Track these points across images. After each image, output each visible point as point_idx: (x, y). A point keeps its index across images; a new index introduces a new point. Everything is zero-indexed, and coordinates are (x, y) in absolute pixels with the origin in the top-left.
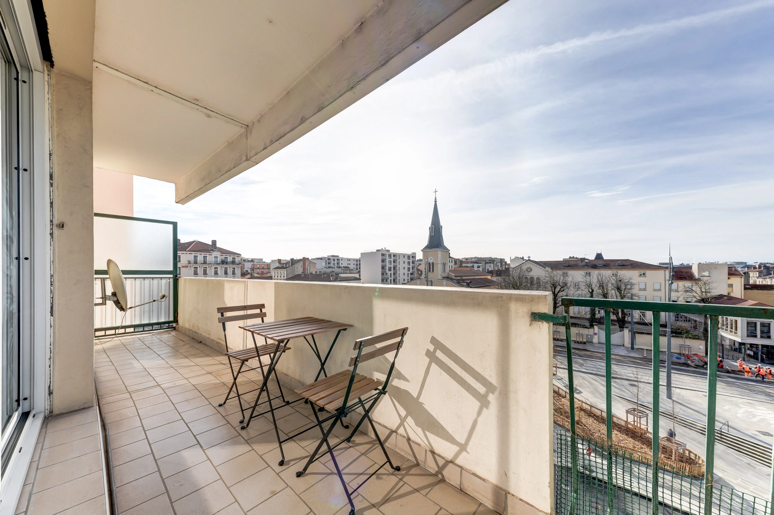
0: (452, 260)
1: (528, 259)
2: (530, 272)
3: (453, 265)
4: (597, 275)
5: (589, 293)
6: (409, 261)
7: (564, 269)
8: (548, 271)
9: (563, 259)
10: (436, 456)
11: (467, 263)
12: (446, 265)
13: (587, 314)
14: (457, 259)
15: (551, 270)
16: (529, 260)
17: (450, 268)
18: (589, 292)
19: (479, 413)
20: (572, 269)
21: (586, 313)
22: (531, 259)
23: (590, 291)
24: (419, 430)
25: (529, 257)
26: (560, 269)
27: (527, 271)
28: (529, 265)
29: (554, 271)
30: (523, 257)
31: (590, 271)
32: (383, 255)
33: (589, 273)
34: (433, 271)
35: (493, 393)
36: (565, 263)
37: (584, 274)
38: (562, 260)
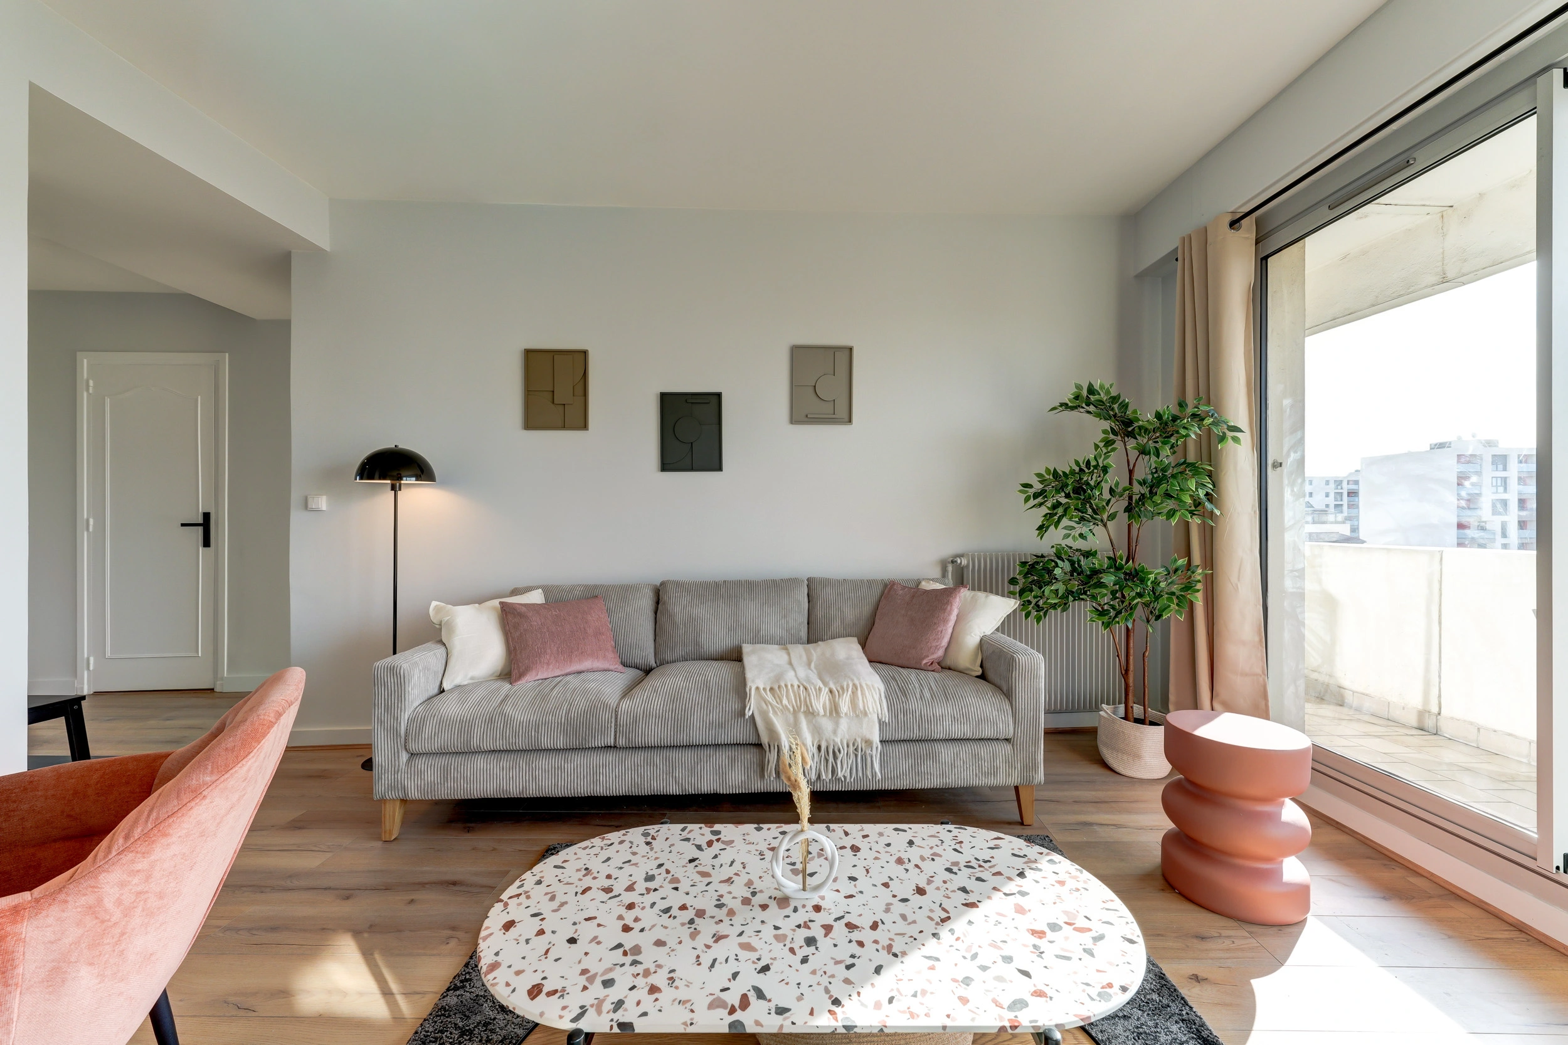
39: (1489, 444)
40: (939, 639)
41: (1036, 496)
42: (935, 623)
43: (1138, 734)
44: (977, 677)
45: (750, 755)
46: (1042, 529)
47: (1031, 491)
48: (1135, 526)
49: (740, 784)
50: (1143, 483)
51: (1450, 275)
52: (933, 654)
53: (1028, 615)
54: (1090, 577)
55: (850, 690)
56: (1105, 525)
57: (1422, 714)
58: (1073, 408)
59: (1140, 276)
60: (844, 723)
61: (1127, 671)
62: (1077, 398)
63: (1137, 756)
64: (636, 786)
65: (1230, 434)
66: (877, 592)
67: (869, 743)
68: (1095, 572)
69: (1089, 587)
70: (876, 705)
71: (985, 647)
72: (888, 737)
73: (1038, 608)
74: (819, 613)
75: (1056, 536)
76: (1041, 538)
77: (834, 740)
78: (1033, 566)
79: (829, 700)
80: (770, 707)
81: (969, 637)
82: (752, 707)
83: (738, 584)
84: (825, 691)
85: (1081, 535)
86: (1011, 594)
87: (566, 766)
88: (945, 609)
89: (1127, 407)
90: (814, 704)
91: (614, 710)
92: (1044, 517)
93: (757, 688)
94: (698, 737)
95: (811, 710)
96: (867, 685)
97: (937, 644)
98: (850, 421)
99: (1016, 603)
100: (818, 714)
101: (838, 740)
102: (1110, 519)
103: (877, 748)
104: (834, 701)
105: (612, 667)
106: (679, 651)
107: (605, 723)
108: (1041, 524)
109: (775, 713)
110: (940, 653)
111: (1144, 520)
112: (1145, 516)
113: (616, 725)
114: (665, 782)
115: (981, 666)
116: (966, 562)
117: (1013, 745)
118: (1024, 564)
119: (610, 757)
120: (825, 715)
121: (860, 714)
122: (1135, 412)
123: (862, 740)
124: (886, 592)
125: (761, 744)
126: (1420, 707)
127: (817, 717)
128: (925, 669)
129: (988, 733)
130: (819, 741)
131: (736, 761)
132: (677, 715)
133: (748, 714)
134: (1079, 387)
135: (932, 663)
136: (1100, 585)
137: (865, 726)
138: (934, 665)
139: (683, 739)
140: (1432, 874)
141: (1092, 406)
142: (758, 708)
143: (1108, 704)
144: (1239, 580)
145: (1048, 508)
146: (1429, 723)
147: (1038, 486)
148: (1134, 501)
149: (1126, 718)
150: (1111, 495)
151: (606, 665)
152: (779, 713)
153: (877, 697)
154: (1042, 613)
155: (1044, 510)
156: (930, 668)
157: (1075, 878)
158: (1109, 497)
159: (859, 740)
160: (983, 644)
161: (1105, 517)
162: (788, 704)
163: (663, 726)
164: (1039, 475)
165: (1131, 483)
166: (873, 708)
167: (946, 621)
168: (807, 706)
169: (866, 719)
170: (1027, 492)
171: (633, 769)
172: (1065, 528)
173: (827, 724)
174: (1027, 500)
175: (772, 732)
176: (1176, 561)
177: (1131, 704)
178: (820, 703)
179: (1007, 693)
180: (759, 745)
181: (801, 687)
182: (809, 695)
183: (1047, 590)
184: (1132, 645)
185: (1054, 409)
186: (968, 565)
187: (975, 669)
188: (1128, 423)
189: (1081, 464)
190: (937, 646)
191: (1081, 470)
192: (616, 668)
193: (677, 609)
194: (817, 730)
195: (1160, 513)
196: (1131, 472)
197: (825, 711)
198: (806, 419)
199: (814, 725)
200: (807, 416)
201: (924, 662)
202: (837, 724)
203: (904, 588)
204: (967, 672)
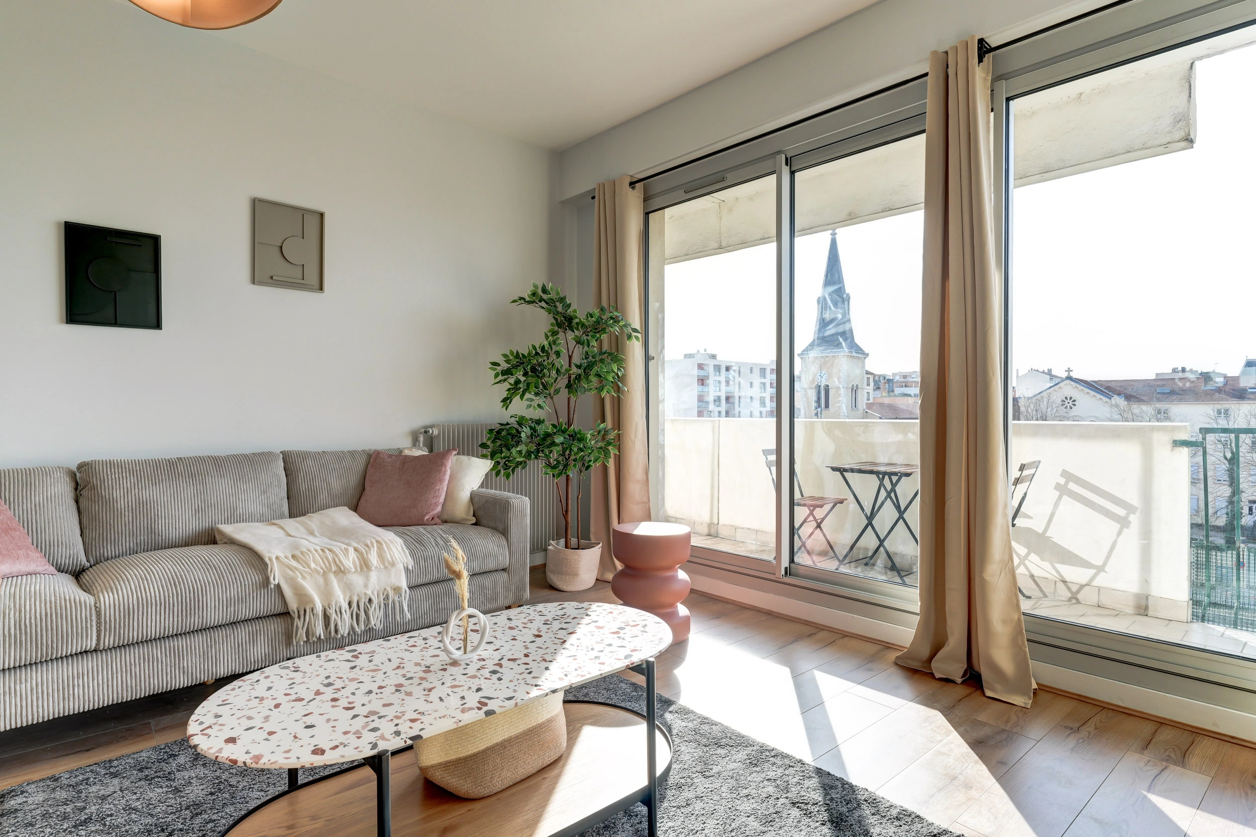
0: (868, 378)
1: (1066, 374)
2: (1071, 408)
3: (871, 392)
4: (1246, 416)
5: (1225, 461)
6: (764, 381)
7: (1159, 400)
8: (1117, 406)
9: (1157, 374)
10: (1068, 584)
11: (906, 386)
12: (859, 391)
13: (1219, 513)
14: (880, 376)
15: (1126, 403)
16: (1069, 378)
17: (868, 399)
18: (1226, 458)
19: (1119, 534)
20: (1180, 400)
21: (1216, 513)
22: (1074, 375)
23: (1229, 455)
24: (1046, 565)
25: (1069, 370)
26: (1147, 402)
27: (1063, 405)
28: (1068, 389)
29: (1133, 406)
30: (1050, 371)
31: (1227, 406)
32: (700, 367)
33: (1226, 411)
34: (827, 406)
35: (1134, 514)
36: (1163, 386)
37: (1212, 413)
38: (1154, 377)
39: (714, 357)
40: (437, 497)
41: (504, 373)
42: (432, 483)
43: (576, 557)
44: (473, 524)
45: (275, 627)
46: (506, 401)
47: (499, 369)
48: (573, 399)
49: (264, 658)
50: (579, 367)
51: (724, 244)
52: (433, 510)
53: (498, 474)
54: (544, 439)
55: (375, 545)
56: (552, 398)
57: (710, 525)
58: (529, 302)
59: (564, 203)
60: (374, 576)
61: (567, 511)
62: (534, 294)
63: (576, 575)
64: (129, 689)
65: (634, 334)
66: (361, 463)
67: (397, 590)
68: (548, 435)
69: (543, 447)
70: (401, 555)
71: (476, 500)
72: (413, 583)
73: (506, 467)
74: (303, 485)
75: (519, 407)
76: (506, 409)
77: (365, 593)
78: (499, 432)
79: (358, 558)
80: (297, 572)
81: (462, 492)
82: (277, 576)
83: (199, 460)
84: (351, 550)
85: (539, 406)
86: (484, 456)
87: (18, 688)
88: (440, 471)
89: (570, 306)
90: (344, 563)
91: (93, 608)
92: (507, 391)
93: (277, 558)
94: (213, 617)
95: (342, 569)
96: (388, 540)
97: (436, 501)
98: (321, 288)
99: (491, 463)
100: (349, 572)
101: (369, 592)
102: (555, 393)
103: (406, 592)
104: (363, 558)
105: (40, 569)
106: (127, 543)
107: (82, 622)
108: (506, 396)
109: (304, 577)
110: (439, 509)
111: (579, 393)
112: (580, 391)
113: (99, 623)
114: (169, 676)
115: (474, 516)
116: (437, 432)
117: (508, 573)
118: (491, 431)
119: (89, 663)
120: (356, 571)
121: (388, 565)
122: (575, 311)
123: (391, 588)
124: (372, 460)
125: (289, 613)
126: (709, 522)
127: (348, 575)
128: (428, 523)
129: (491, 565)
130: (350, 597)
131: (259, 635)
132: (184, 599)
133: (273, 583)
134: (535, 286)
135: (433, 519)
136: (553, 444)
137: (393, 575)
138: (435, 519)
139: (195, 621)
140: (734, 601)
141: (543, 302)
142: (284, 577)
143: (553, 540)
144: (635, 437)
145: (510, 384)
146: (713, 531)
147: (505, 366)
148: (572, 379)
149: (566, 547)
150: (558, 375)
151: (32, 568)
152: (308, 577)
153: (400, 549)
154: (510, 470)
155: (506, 386)
156: (432, 522)
157: (615, 609)
158: (556, 376)
159: (389, 589)
160: (473, 497)
161: (552, 391)
162: (316, 567)
163: (167, 613)
164: (505, 356)
165: (570, 366)
166: (400, 559)
167: (441, 481)
168: (337, 565)
169: (394, 569)
170: (496, 369)
171: (124, 670)
172: (527, 400)
173: (357, 580)
174: (496, 376)
175: (302, 595)
176: (599, 425)
177: (569, 537)
178: (350, 560)
179: (504, 532)
180: (285, 614)
181: (326, 550)
182: (337, 555)
183: (514, 451)
184: (570, 491)
185: (514, 301)
186: (439, 434)
187: (468, 518)
188: (570, 319)
189: (538, 349)
190: (436, 503)
191: (537, 354)
192: (46, 570)
193: (117, 494)
194: (348, 587)
195: (591, 389)
196: (570, 357)
197: (356, 568)
198: (271, 281)
199: (346, 584)
200: (272, 278)
201: (426, 518)
202: (367, 578)
203: (390, 456)
204: (464, 522)
